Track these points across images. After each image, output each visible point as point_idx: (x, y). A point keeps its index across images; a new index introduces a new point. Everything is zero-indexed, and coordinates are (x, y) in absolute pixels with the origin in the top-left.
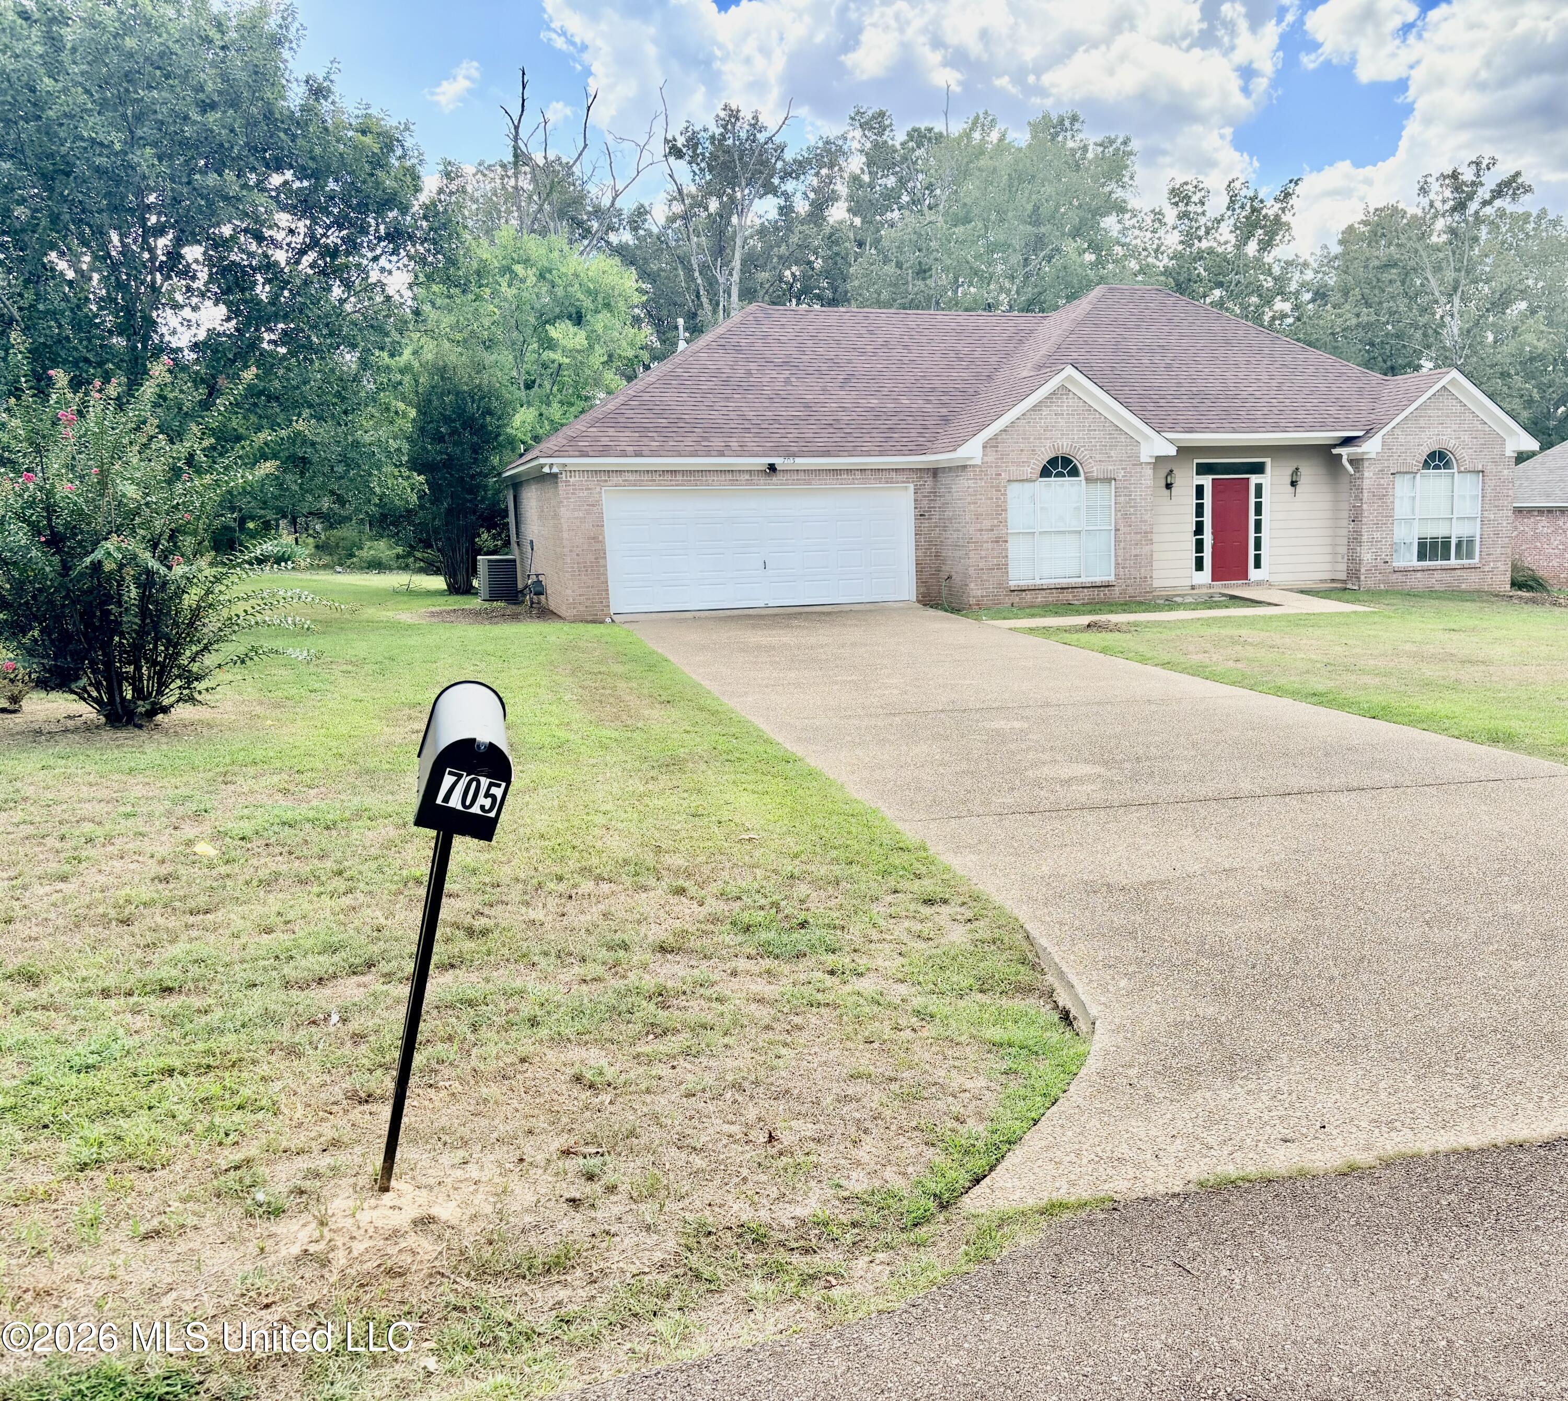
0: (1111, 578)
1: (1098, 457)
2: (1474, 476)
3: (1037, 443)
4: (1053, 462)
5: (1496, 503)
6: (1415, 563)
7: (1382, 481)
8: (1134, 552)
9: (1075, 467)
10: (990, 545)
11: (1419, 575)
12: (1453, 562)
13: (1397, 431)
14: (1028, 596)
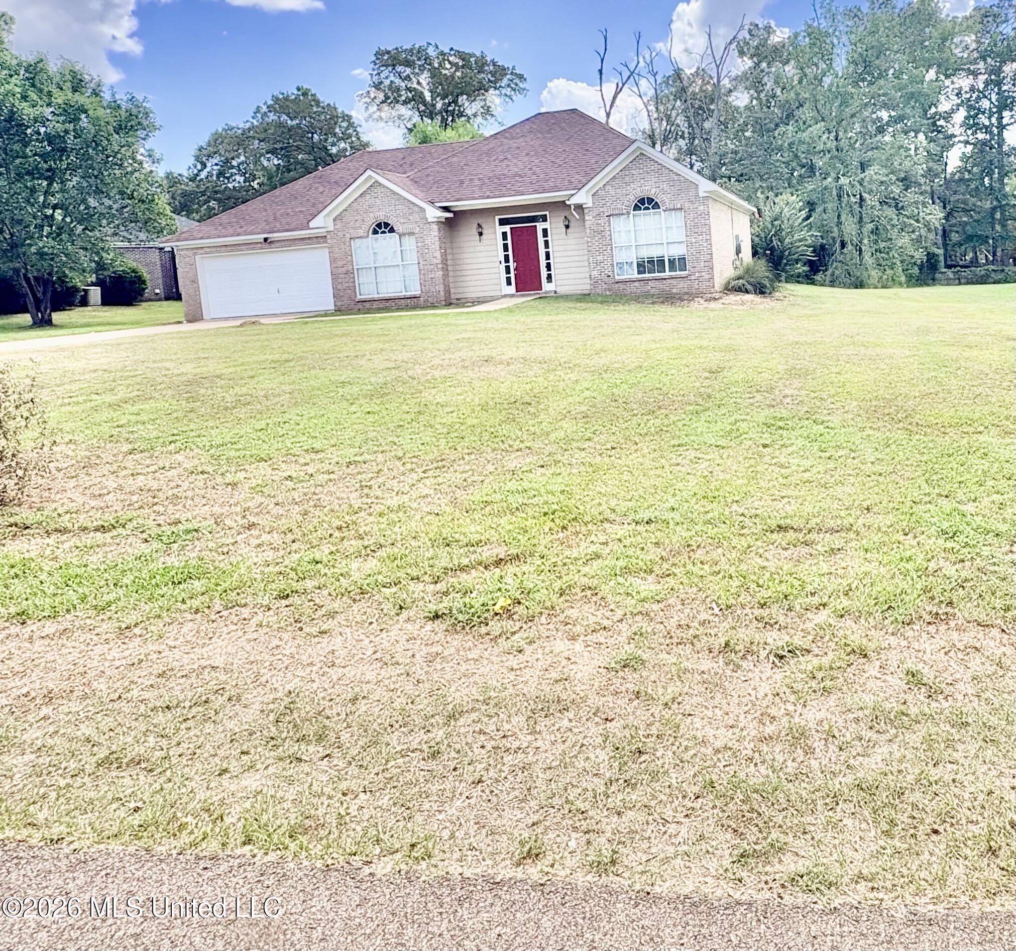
0: (418, 293)
1: (402, 221)
2: (678, 213)
3: (365, 215)
4: (379, 225)
5: (696, 230)
6: (636, 276)
7: (599, 222)
8: (431, 276)
9: (392, 228)
10: (343, 276)
11: (636, 284)
12: (668, 273)
13: (607, 187)
14: (368, 305)
